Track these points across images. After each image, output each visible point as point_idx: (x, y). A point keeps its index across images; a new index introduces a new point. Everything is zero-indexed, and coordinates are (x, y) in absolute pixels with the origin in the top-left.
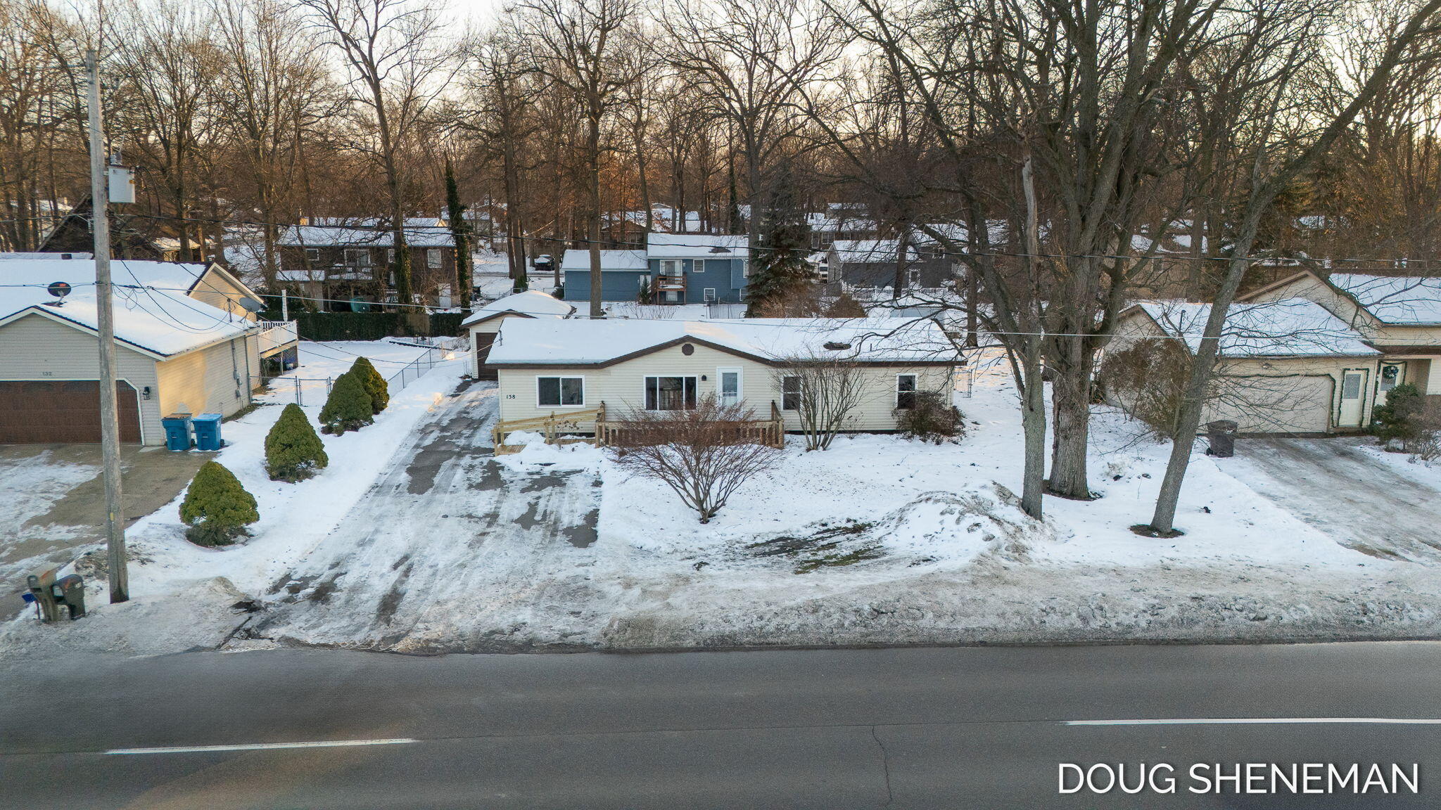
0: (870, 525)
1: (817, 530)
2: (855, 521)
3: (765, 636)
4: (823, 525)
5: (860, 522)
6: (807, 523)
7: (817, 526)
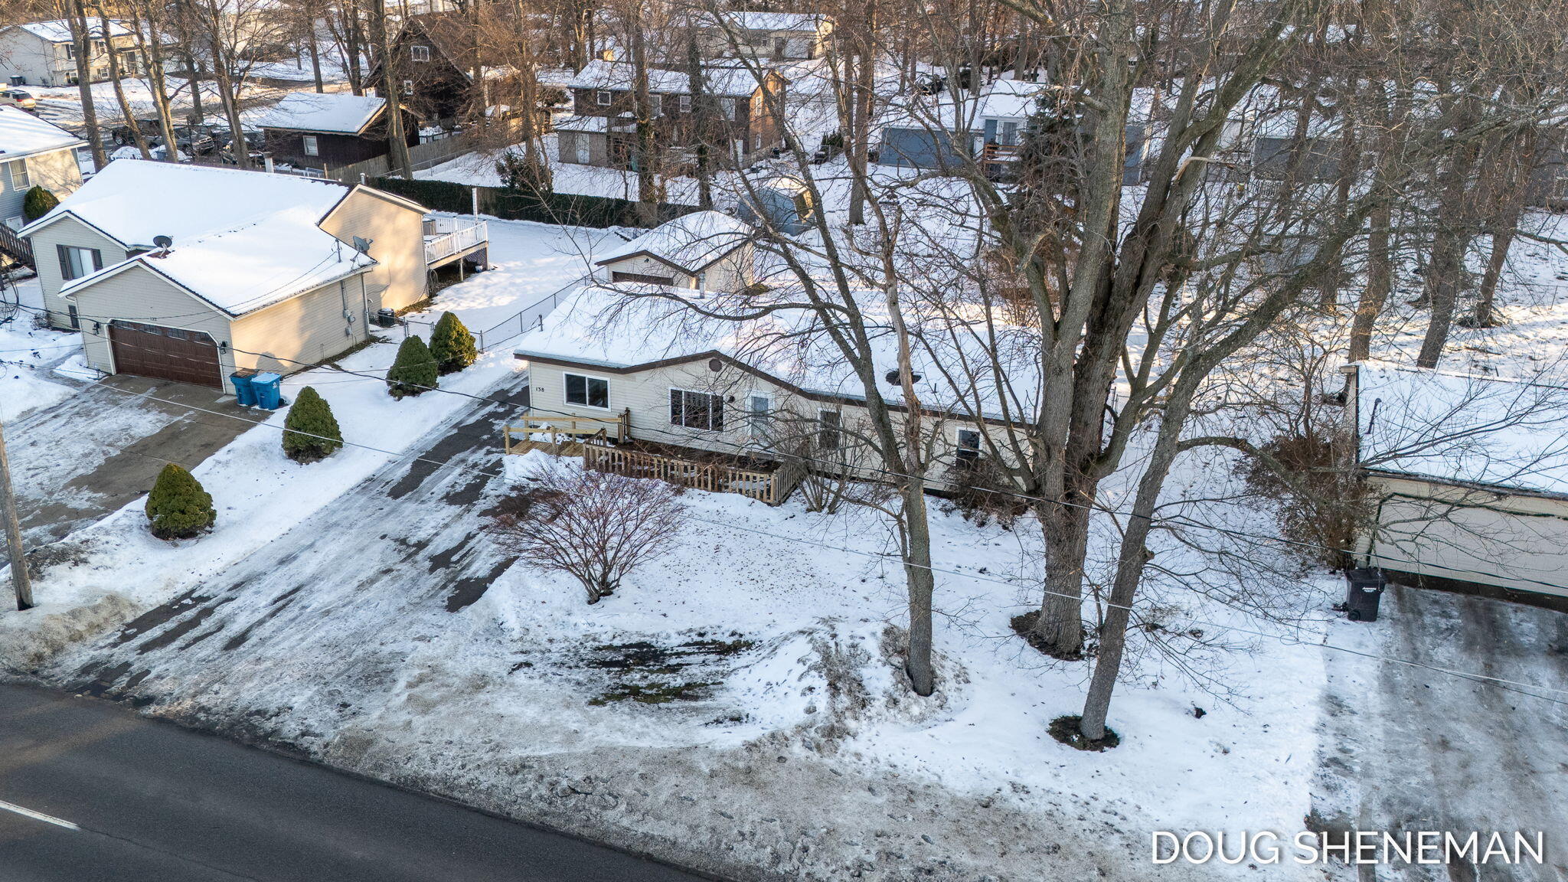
0: (749, 645)
1: (689, 640)
2: (741, 636)
3: (452, 788)
4: (701, 635)
5: (747, 638)
6: (684, 629)
7: (693, 635)
